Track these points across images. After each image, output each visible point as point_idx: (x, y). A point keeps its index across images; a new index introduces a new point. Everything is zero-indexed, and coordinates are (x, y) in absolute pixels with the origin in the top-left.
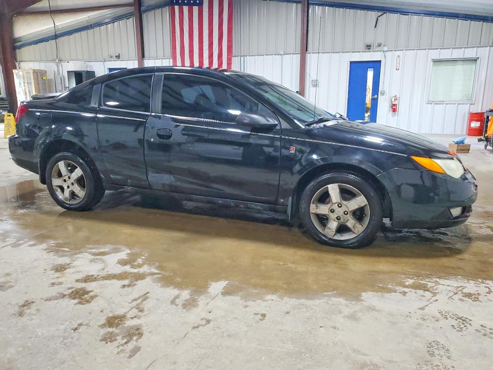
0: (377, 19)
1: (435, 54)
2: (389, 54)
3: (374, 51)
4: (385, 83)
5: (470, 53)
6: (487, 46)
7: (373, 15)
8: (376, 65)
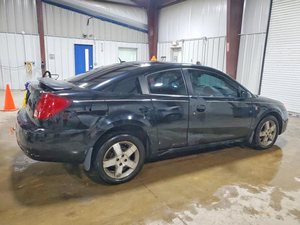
0: (88, 20)
1: (120, 44)
2: (97, 42)
3: (88, 39)
4: (96, 59)
5: (134, 45)
6: (140, 43)
7: (85, 17)
8: (90, 47)
